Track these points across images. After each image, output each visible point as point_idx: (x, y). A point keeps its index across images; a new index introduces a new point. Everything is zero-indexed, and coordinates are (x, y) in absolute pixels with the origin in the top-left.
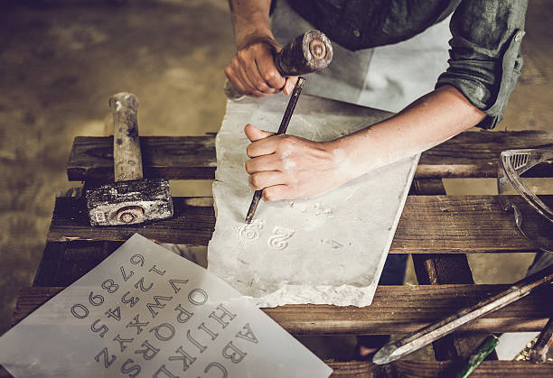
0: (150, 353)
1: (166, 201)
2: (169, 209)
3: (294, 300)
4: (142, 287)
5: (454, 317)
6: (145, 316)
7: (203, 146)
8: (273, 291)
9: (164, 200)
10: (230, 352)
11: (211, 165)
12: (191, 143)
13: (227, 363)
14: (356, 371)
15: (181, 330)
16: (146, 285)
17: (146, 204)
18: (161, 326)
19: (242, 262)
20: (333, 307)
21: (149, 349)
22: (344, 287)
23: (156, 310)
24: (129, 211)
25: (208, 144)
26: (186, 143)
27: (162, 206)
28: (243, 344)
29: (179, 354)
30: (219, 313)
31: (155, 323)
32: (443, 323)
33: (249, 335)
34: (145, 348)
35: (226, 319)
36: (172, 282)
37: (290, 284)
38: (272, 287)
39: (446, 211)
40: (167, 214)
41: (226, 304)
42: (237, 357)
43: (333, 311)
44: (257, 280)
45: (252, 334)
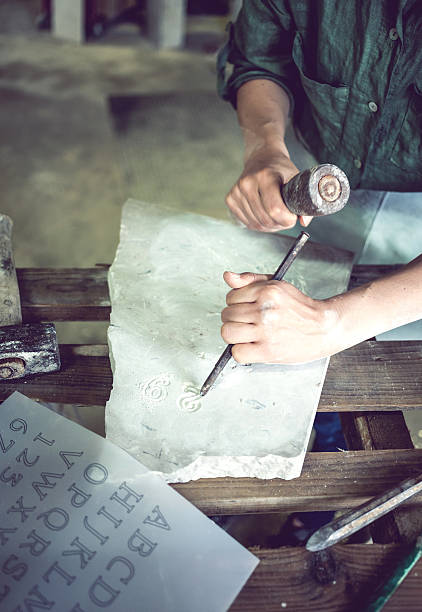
0: (39, 547)
1: (53, 351)
2: (55, 361)
3: (210, 473)
4: (26, 462)
5: (397, 490)
6: (31, 499)
7: (92, 280)
8: (186, 465)
9: (49, 351)
10: (137, 543)
11: (104, 304)
12: (79, 276)
13: (134, 557)
14: (287, 560)
15: (76, 516)
16: (30, 457)
17: (27, 356)
18: (50, 512)
19: (148, 428)
20: (256, 480)
21: (37, 541)
22: (270, 457)
23: (44, 490)
24: (7, 364)
25: (98, 278)
26: (73, 276)
27: (47, 357)
28: (152, 532)
29: (75, 548)
30: (122, 494)
31: (43, 507)
32: (384, 498)
33: (160, 521)
34: (32, 540)
35: (131, 501)
36: (63, 455)
37: (205, 454)
38: (185, 459)
39: (379, 360)
40: (53, 367)
41: (130, 481)
42: (146, 548)
43: (256, 486)
44: (167, 451)
45: (164, 520)
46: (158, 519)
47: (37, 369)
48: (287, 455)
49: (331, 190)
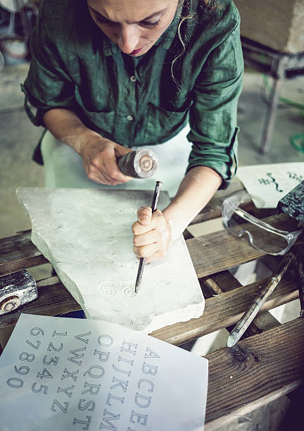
0: (94, 390)
1: (34, 286)
4: (54, 349)
5: (254, 305)
6: (72, 368)
7: (20, 242)
8: (149, 323)
9: (33, 286)
10: (147, 369)
11: (37, 254)
12: (10, 242)
13: (149, 377)
14: (220, 357)
15: (107, 366)
16: (58, 347)
17: (20, 293)
18: (90, 369)
19: (117, 311)
21: (91, 388)
22: (188, 306)
23: (78, 360)
24: (11, 301)
25: (24, 239)
26: (6, 243)
27: (31, 291)
28: (152, 362)
29: (115, 383)
30: (126, 347)
31: (84, 369)
32: (251, 310)
33: (152, 354)
34: (88, 388)
35: (133, 349)
36: (78, 338)
37: (156, 315)
38: (147, 321)
39: (206, 245)
40: (34, 296)
41: (127, 339)
42: (153, 371)
43: (184, 326)
44: (134, 320)
45: (155, 354)
46: (151, 354)
47: (25, 301)
48: (197, 303)
49: (147, 165)
